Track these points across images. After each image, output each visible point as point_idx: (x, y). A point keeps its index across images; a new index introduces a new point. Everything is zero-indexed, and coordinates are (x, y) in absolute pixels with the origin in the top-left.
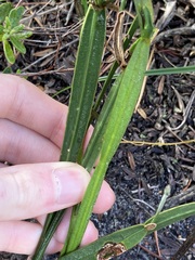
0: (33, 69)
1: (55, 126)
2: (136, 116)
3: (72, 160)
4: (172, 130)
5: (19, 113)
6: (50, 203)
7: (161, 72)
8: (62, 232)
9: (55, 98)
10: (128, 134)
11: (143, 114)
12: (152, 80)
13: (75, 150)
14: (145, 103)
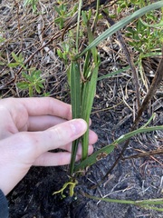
0: (53, 92)
1: (68, 113)
2: (95, 98)
3: (79, 117)
4: (110, 100)
5: (53, 111)
6: (72, 136)
7: (101, 78)
8: (80, 151)
9: (63, 101)
10: (94, 105)
11: (98, 96)
12: (98, 82)
13: (78, 114)
14: (98, 92)
